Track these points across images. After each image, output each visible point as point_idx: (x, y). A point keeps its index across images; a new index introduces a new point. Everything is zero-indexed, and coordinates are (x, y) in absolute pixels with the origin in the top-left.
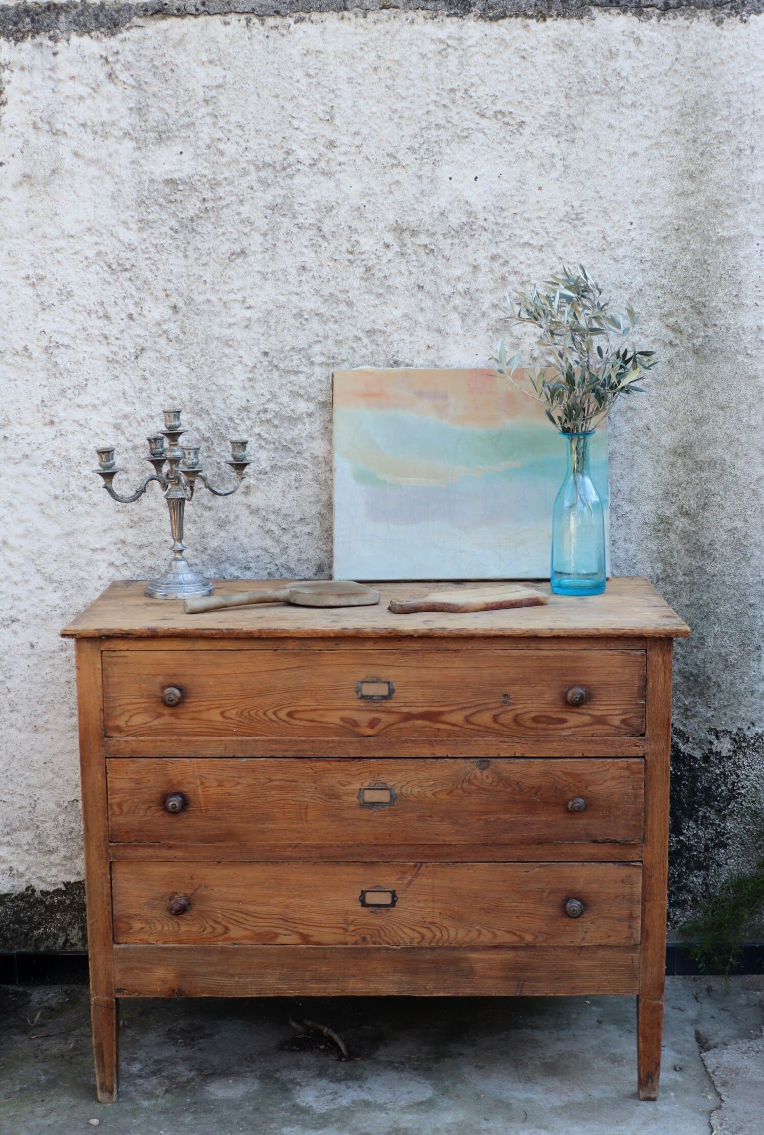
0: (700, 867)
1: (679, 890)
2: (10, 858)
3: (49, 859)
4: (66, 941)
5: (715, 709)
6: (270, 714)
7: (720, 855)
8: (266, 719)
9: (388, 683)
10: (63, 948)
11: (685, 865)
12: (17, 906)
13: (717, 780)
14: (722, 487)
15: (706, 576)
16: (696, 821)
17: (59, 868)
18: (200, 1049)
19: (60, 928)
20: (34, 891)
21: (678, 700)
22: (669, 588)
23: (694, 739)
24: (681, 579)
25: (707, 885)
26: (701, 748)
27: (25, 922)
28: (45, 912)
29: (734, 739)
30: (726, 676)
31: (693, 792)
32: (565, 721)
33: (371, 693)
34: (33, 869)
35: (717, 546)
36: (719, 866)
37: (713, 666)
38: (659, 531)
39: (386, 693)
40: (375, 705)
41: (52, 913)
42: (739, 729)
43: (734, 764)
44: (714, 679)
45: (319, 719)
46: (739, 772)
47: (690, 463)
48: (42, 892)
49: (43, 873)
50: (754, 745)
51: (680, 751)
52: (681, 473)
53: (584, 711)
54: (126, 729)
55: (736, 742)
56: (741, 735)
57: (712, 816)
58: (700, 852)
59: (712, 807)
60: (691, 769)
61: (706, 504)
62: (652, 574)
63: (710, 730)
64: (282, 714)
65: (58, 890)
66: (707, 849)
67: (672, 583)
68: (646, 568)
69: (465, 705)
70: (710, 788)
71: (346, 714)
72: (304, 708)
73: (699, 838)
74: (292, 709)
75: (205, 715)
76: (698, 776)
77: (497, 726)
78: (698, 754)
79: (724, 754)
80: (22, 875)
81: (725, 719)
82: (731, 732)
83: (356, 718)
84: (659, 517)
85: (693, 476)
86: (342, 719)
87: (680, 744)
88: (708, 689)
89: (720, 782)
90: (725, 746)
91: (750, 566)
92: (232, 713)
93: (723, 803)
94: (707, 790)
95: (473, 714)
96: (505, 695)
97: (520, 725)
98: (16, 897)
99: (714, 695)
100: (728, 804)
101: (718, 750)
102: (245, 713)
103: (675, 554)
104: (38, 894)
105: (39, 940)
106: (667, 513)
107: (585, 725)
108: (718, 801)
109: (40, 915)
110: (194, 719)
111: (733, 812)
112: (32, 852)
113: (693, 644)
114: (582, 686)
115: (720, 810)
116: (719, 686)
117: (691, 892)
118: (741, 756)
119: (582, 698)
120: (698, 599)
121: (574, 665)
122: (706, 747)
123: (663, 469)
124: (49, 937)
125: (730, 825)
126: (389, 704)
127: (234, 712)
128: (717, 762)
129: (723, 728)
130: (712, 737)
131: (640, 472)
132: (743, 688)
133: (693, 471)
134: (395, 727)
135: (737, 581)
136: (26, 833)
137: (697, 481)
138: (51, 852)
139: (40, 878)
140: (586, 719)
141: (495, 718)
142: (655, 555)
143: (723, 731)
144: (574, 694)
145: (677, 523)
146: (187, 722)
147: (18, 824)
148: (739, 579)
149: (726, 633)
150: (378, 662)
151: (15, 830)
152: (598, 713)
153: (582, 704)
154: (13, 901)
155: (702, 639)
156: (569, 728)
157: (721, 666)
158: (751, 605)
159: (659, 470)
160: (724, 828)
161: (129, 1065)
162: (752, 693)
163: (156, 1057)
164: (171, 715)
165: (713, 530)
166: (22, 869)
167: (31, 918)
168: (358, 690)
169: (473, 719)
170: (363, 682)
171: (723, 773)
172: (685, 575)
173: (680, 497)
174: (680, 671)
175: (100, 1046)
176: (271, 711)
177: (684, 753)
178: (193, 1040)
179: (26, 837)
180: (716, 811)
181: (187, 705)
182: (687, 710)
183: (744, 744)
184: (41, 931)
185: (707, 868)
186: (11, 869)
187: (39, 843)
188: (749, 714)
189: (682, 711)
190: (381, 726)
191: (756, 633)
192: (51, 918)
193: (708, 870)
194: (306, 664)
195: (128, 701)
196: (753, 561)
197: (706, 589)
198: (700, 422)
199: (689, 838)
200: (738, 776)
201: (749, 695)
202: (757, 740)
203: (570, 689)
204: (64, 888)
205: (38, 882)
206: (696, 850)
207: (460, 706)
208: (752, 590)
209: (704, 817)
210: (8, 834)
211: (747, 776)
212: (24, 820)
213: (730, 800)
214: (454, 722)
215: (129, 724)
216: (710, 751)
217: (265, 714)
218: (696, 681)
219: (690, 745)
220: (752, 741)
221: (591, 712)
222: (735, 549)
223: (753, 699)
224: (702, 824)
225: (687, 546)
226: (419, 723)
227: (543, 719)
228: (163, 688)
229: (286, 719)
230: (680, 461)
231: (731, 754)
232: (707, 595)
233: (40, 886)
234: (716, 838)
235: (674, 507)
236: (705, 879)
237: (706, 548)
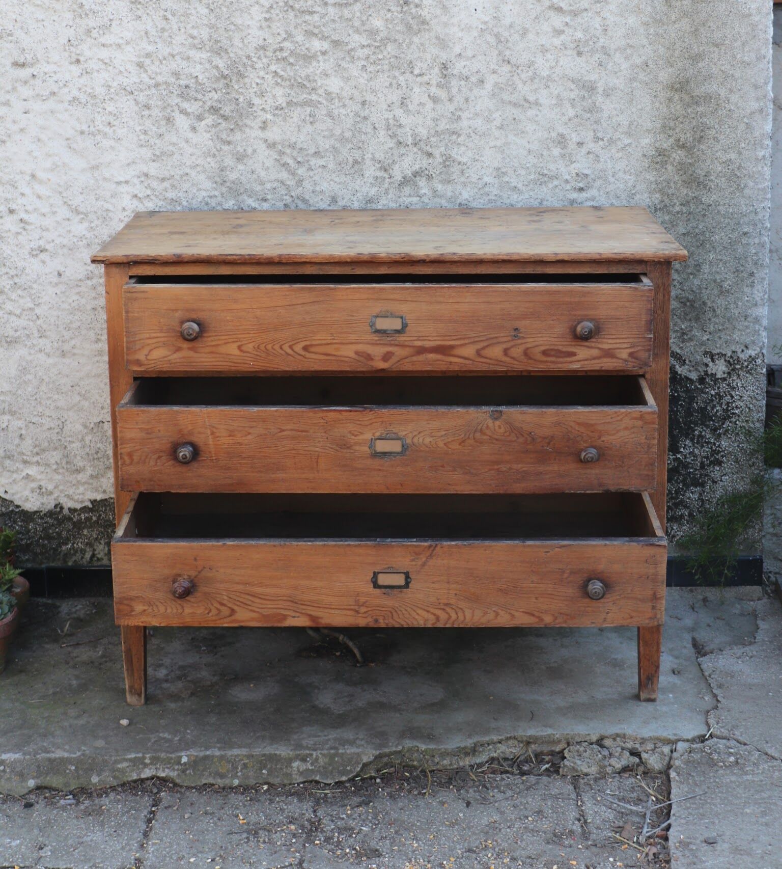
0: (696, 483)
1: (677, 505)
2: (39, 477)
3: (76, 478)
4: (93, 556)
5: (710, 333)
6: (286, 348)
7: (716, 472)
8: (282, 352)
9: (402, 318)
10: (90, 563)
11: (681, 481)
12: (45, 523)
13: (712, 401)
14: (717, 121)
15: (702, 206)
16: (692, 440)
17: (86, 486)
18: (222, 656)
19: (87, 544)
20: (62, 508)
21: (675, 325)
22: (667, 218)
23: (690, 361)
24: (677, 208)
25: (703, 501)
26: (696, 370)
27: (53, 538)
28: (73, 529)
29: (729, 362)
30: (721, 302)
31: (689, 413)
32: (574, 354)
33: (384, 328)
34: (61, 488)
35: (712, 178)
36: (714, 482)
37: (708, 292)
38: (657, 163)
39: (399, 327)
40: (389, 339)
41: (79, 529)
42: (734, 352)
43: (729, 385)
44: (709, 304)
45: (336, 353)
46: (733, 393)
47: (687, 98)
48: (70, 509)
49: (71, 491)
50: (747, 367)
51: (677, 373)
52: (678, 107)
53: (593, 345)
54: (146, 362)
55: (731, 365)
56: (735, 358)
57: (708, 434)
58: (696, 470)
59: (707, 427)
60: (688, 391)
61: (702, 137)
62: (650, 204)
63: (706, 353)
64: (298, 348)
65: (85, 507)
66: (703, 466)
67: (669, 213)
68: (644, 198)
69: (477, 339)
70: (706, 408)
71: (360, 347)
72: (319, 342)
73: (695, 456)
74: (308, 343)
75: (223, 349)
76: (694, 397)
77: (507, 359)
78: (694, 376)
79: (719, 376)
80: (51, 493)
81: (720, 342)
82: (725, 355)
83: (369, 352)
84: (657, 149)
85: (689, 110)
86: (357, 353)
87: (677, 367)
88: (704, 314)
89: (715, 403)
90: (719, 368)
91: (743, 197)
92: (249, 347)
93: (718, 423)
94: (703, 410)
95: (484, 348)
96: (516, 329)
97: (530, 358)
98: (45, 514)
99: (710, 319)
100: (723, 424)
101: (714, 372)
102: (262, 347)
103: (672, 184)
104: (66, 512)
105: (67, 555)
106: (665, 146)
107: (594, 358)
108: (713, 421)
109: (68, 531)
110: (212, 352)
111: (727, 431)
112: (60, 471)
113: (689, 271)
114: (591, 320)
115: (715, 430)
116: (714, 311)
117: (688, 508)
118: (735, 378)
119: (590, 332)
120: (694, 228)
121: (583, 299)
122: (702, 369)
123: (661, 104)
124: (76, 552)
125: (724, 443)
126: (402, 338)
127: (251, 346)
128: (712, 383)
129: (718, 351)
130: (708, 360)
131: (639, 107)
132: (736, 312)
133: (689, 106)
134: (407, 360)
135: (731, 210)
136: (55, 453)
137: (693, 115)
138: (78, 471)
139: (68, 496)
140: (595, 352)
141: (506, 352)
142: (653, 186)
143: (718, 354)
144: (583, 328)
145: (674, 155)
146: (206, 356)
147: (46, 444)
148: (734, 209)
149: (721, 260)
150: (392, 297)
151: (44, 450)
152: (606, 347)
153: (591, 338)
154: (42, 518)
155: (698, 266)
156: (579, 361)
157: (716, 292)
158: (745, 234)
159: (657, 104)
160: (719, 446)
161: (155, 670)
162: (746, 317)
163: (181, 663)
164: (190, 349)
165: (709, 162)
166: (50, 487)
167: (59, 534)
168: (372, 325)
169: (484, 353)
170: (377, 316)
171: (718, 394)
172: (681, 205)
173: (677, 130)
174: (677, 297)
175: (128, 652)
176: (287, 345)
177: (680, 375)
178: (215, 647)
179: (55, 457)
180: (711, 430)
181: (205, 339)
182: (683, 334)
183: (738, 367)
184: (69, 546)
185: (702, 485)
186: (40, 488)
187: (67, 463)
188: (743, 338)
189: (679, 334)
190: (394, 359)
191: (749, 260)
192: (79, 534)
193: (703, 487)
194: (321, 299)
195: (148, 336)
196: (746, 191)
197: (701, 219)
198: (696, 58)
199: (685, 456)
200: (732, 397)
201: (743, 319)
202: (751, 362)
203: (579, 323)
204: (90, 506)
205: (66, 499)
206: (692, 468)
207: (472, 340)
208: (746, 219)
209: (700, 436)
210: (37, 454)
211: (741, 397)
212: (52, 441)
213: (725, 419)
214: (466, 356)
215: (149, 357)
216: (706, 373)
217: (281, 348)
218: (692, 305)
219: (687, 367)
220: (746, 364)
221: (600, 346)
222: (729, 180)
223: (746, 324)
224: (698, 443)
225: (684, 177)
226: (432, 356)
227: (553, 353)
228: (182, 323)
229: (303, 353)
230: (677, 96)
231: (726, 375)
232: (703, 224)
233: (68, 504)
234: (712, 456)
235: (671, 140)
236: (701, 494)
237: (701, 180)
